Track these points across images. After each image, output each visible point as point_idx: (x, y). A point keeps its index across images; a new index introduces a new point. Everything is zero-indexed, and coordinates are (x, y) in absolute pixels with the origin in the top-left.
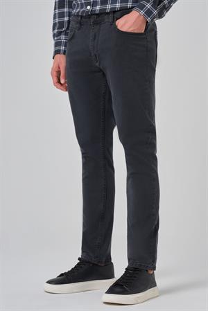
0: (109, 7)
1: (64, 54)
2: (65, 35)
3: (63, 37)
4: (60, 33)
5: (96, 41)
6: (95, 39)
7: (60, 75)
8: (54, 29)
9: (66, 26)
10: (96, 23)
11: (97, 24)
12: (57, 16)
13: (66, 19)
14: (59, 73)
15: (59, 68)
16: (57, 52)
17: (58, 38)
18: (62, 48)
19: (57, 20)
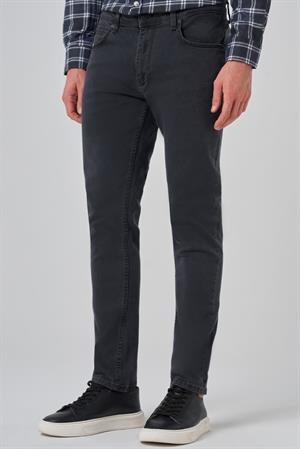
0: (169, 3)
1: (84, 68)
2: (84, 39)
3: (81, 42)
4: (76, 37)
5: (147, 53)
7: (77, 100)
8: (65, 29)
9: (85, 26)
10: (146, 26)
11: (149, 27)
12: (72, 10)
13: (86, 15)
14: (75, 97)
15: (76, 90)
16: (71, 66)
17: (74, 43)
18: (81, 59)
19: (71, 16)
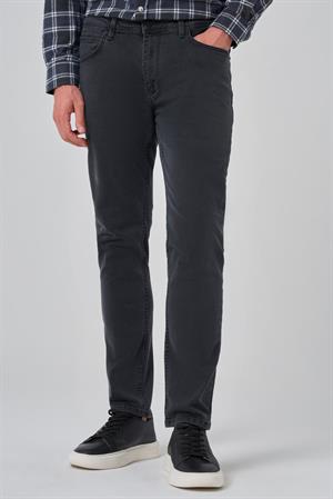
0: (176, 11)
1: (76, 84)
2: (72, 54)
4: (63, 52)
6: (151, 55)
9: (73, 39)
12: (54, 22)
13: (72, 28)
15: (73, 108)
18: (72, 75)
